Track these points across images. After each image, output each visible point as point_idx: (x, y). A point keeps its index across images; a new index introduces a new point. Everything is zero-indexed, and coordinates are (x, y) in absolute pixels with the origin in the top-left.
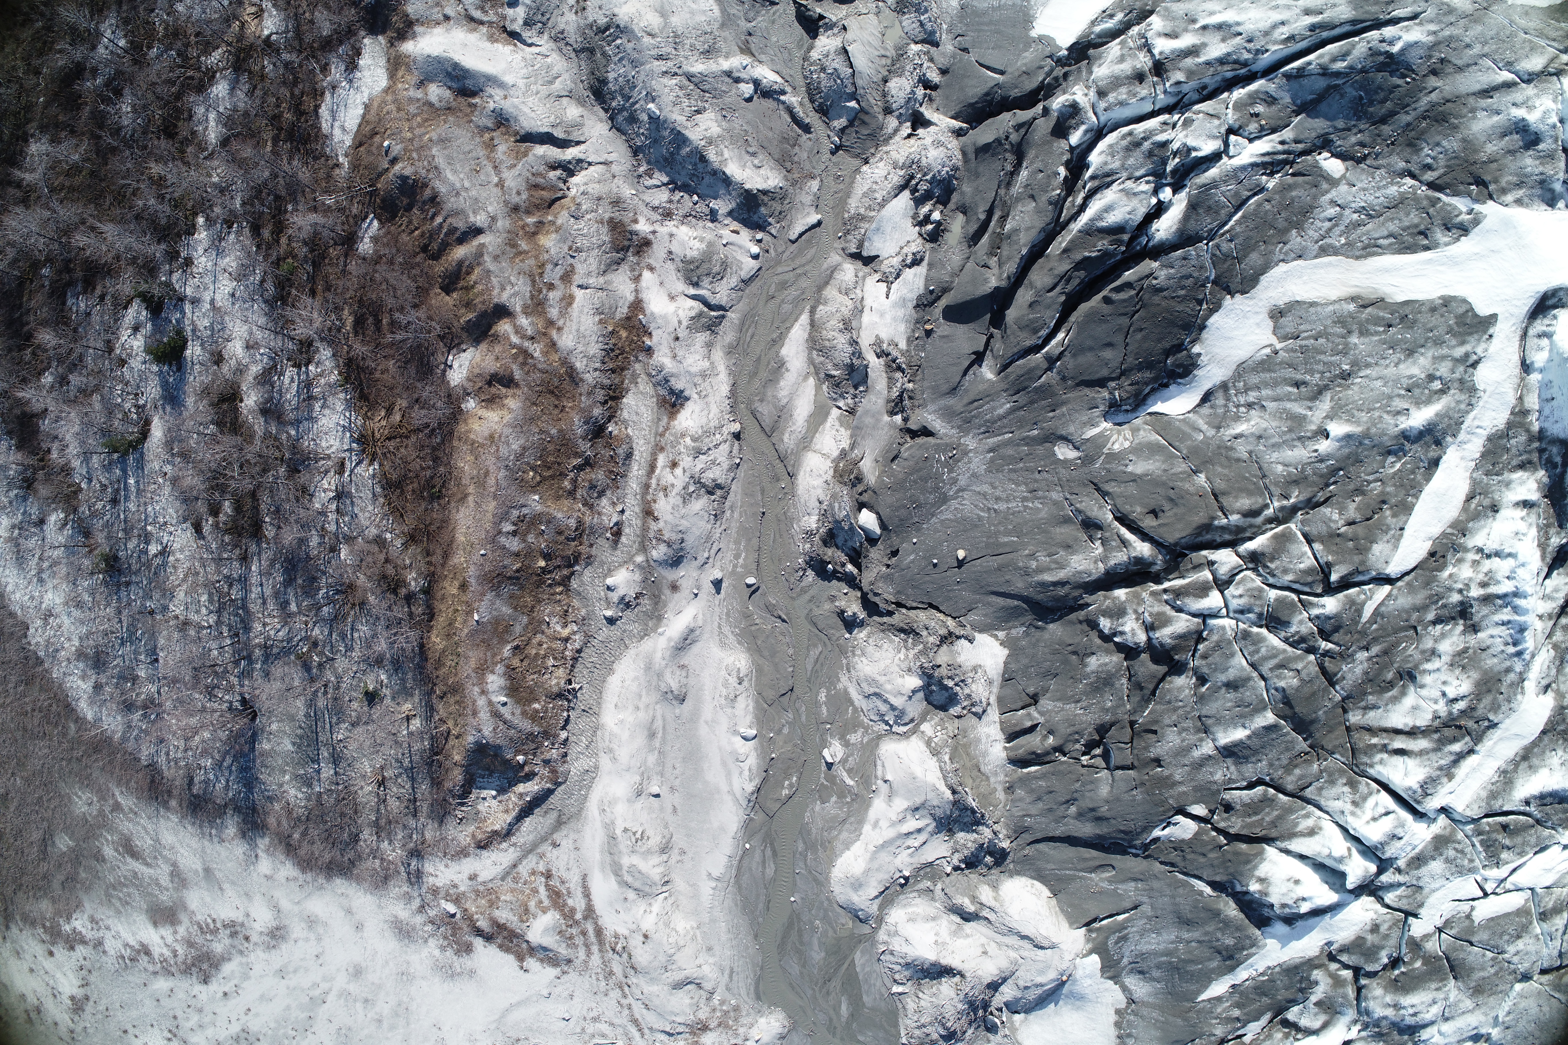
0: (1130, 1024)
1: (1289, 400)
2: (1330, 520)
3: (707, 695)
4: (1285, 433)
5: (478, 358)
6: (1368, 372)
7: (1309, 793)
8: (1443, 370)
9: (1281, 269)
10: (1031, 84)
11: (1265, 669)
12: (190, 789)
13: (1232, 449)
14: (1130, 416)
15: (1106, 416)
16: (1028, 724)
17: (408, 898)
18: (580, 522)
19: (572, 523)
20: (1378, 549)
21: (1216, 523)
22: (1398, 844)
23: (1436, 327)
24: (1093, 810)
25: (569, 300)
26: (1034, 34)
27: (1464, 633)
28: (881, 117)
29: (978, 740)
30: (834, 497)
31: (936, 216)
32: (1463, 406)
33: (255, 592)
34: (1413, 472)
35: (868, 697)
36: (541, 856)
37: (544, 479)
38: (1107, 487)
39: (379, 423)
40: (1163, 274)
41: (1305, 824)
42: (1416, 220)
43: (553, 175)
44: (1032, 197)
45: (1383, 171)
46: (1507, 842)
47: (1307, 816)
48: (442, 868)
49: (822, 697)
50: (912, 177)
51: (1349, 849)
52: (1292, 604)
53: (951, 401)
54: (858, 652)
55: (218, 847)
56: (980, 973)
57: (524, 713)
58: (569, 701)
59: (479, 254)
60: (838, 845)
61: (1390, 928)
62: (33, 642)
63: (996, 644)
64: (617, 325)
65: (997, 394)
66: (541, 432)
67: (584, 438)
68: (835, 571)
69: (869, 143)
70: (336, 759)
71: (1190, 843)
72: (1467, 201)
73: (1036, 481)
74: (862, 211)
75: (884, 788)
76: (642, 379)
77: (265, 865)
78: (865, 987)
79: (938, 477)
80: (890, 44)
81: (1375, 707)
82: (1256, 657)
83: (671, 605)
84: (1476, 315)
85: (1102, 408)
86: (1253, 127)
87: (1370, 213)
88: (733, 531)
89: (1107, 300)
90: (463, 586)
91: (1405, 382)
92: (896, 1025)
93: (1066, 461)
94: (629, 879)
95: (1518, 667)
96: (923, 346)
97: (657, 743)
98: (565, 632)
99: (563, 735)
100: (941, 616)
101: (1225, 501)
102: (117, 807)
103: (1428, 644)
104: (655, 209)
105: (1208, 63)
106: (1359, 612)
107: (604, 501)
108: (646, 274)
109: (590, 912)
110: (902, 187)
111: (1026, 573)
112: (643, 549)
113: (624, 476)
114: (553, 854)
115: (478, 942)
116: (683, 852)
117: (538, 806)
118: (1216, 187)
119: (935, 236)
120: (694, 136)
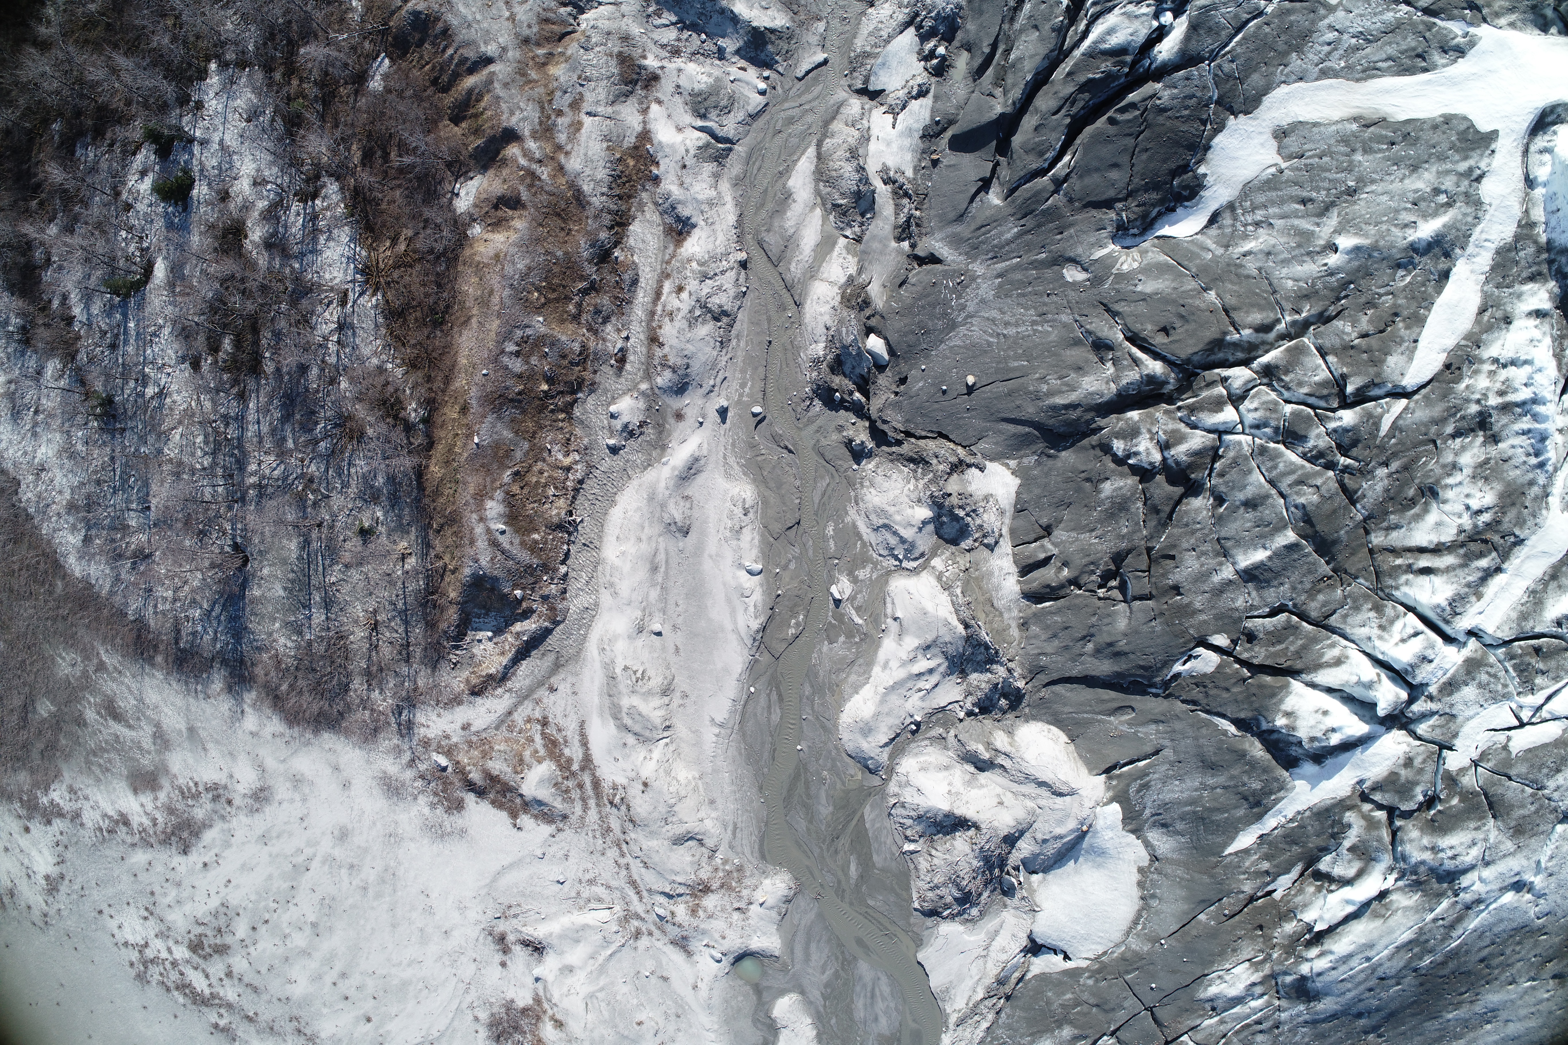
0: (1154, 883)
1: (1297, 217)
2: (1343, 332)
3: (711, 528)
4: (1293, 248)
5: (485, 184)
6: (1374, 187)
7: (1333, 621)
8: (1448, 183)
9: (1282, 91)
11: (1284, 486)
12: (177, 643)
13: (1241, 266)
14: (1138, 239)
15: (1114, 238)
16: (1042, 556)
17: (398, 751)
18: (584, 347)
19: (576, 347)
20: (1393, 361)
21: (1228, 338)
22: (1429, 667)
24: (1110, 644)
25: (577, 126)
27: (1484, 444)
29: (991, 574)
30: (841, 322)
31: (941, 50)
32: (1470, 219)
33: (252, 429)
34: (1424, 285)
35: (876, 530)
36: (538, 702)
37: (548, 301)
38: (1117, 307)
39: (385, 253)
40: (1166, 94)
41: (1330, 655)
42: (1413, 45)
43: (563, 9)
44: (1036, 27)
46: (1541, 666)
47: (1333, 645)
48: (434, 718)
49: (830, 530)
50: (917, 14)
51: (1378, 675)
52: (1309, 416)
53: (958, 228)
54: (867, 483)
55: (203, 704)
56: (996, 824)
57: (523, 543)
58: (570, 534)
59: (490, 82)
60: (846, 688)
61: (1424, 761)
62: (24, 499)
63: (1008, 473)
64: (624, 153)
65: (1005, 219)
66: (547, 253)
67: (590, 262)
68: (843, 400)
70: (328, 604)
71: (1211, 677)
72: (1462, 24)
73: (1045, 304)
74: (868, 49)
75: (893, 626)
76: (649, 208)
77: (251, 721)
78: (875, 845)
79: (946, 303)
81: (1397, 527)
82: (1274, 473)
83: (675, 435)
84: (1477, 132)
85: (1109, 229)
87: (1367, 38)
88: (739, 360)
89: (1112, 121)
90: (464, 410)
91: (1411, 196)
92: (908, 888)
93: (1074, 284)
94: (628, 721)
95: (1542, 480)
96: (930, 176)
97: (659, 578)
98: (567, 461)
99: (563, 569)
100: (952, 445)
101: (1236, 316)
102: (101, 667)
103: (1449, 458)
104: (663, 46)
106: (1377, 425)
107: (609, 328)
108: (654, 107)
109: (587, 762)
110: (907, 24)
111: (1037, 397)
112: (648, 376)
113: (629, 302)
114: (549, 699)
115: (470, 798)
116: (685, 696)
117: (535, 647)
118: (1216, 9)
119: (940, 70)
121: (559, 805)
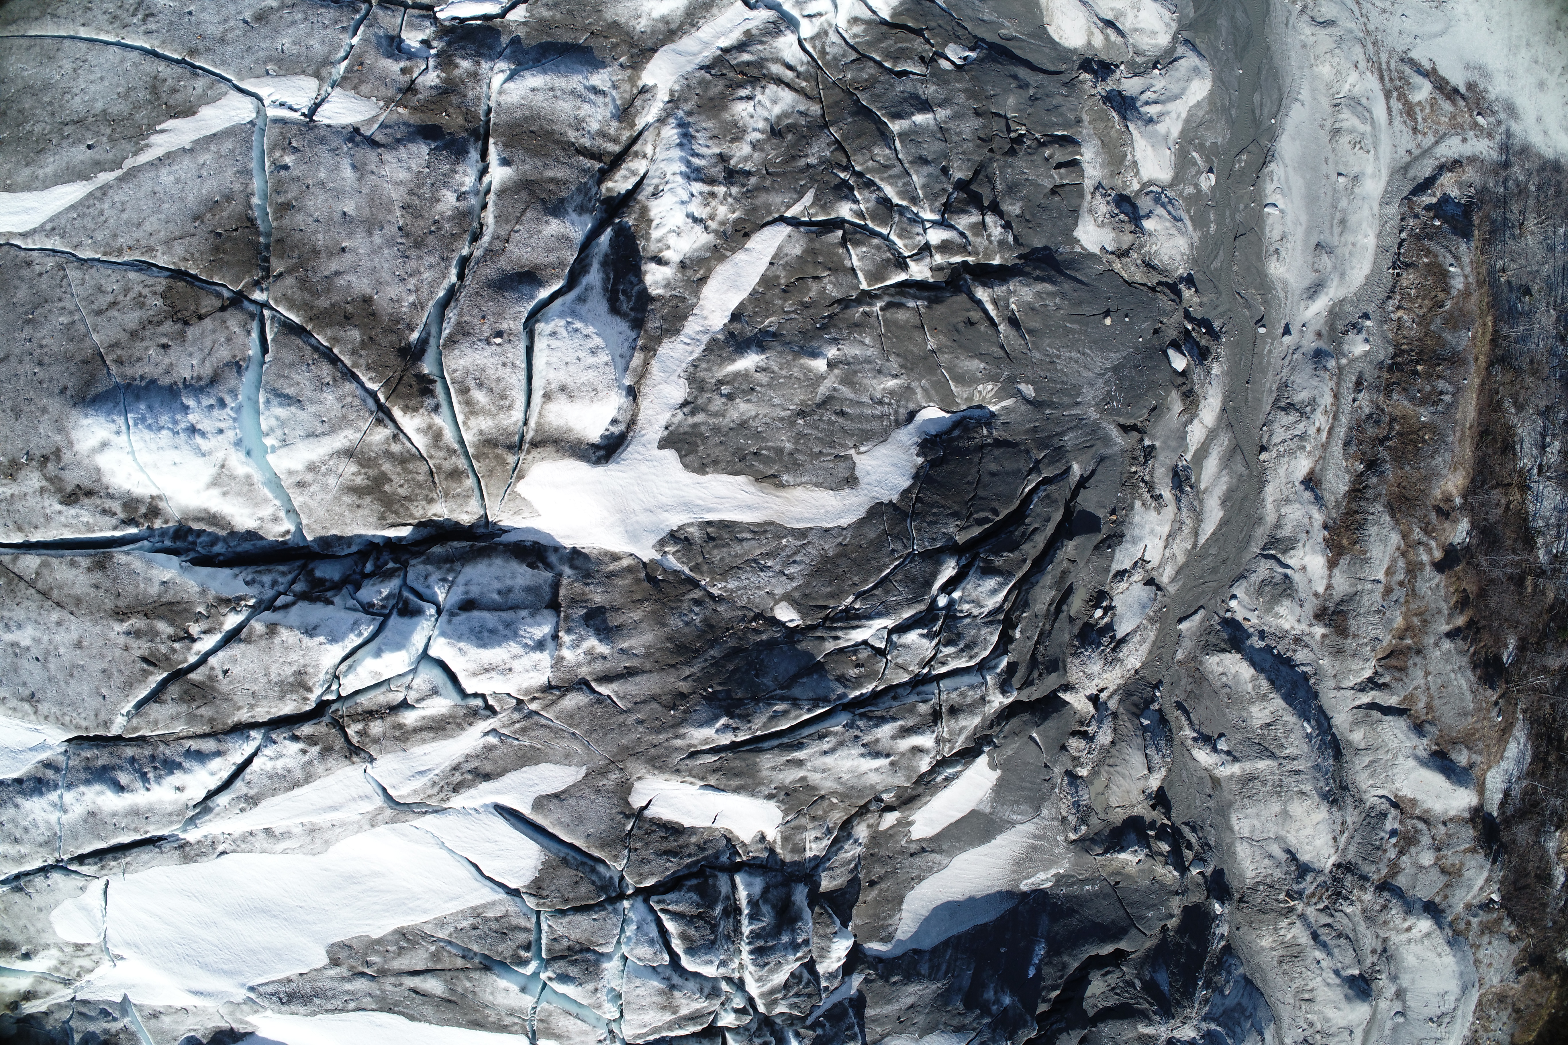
1: (851, 400)
2: (834, 285)
3: (1299, 245)
4: (859, 372)
5: (1453, 535)
6: (782, 414)
7: (853, 55)
8: (718, 403)
9: (845, 521)
10: (1015, 722)
11: (898, 168)
13: (902, 366)
14: (969, 413)
15: (993, 416)
16: (1062, 171)
17: (1508, 134)
18: (1389, 396)
19: (1395, 396)
20: (796, 250)
21: (925, 304)
23: (717, 445)
24: (1019, 88)
25: (1389, 572)
26: (999, 772)
27: (731, 157)
28: (1121, 710)
29: (1102, 166)
30: (1203, 386)
31: (1099, 613)
32: (704, 365)
34: (755, 313)
35: (1181, 220)
37: (1416, 432)
38: (1000, 354)
39: (1514, 499)
41: (858, 29)
42: (716, 552)
43: (1387, 679)
44: (1036, 615)
45: (739, 604)
47: (855, 36)
48: (1484, 152)
49: (1213, 228)
50: (1114, 650)
52: (874, 218)
53: (1104, 451)
54: (1186, 257)
57: (1436, 256)
58: (1399, 260)
59: (1451, 616)
60: (1206, 107)
63: (1083, 242)
64: (1351, 549)
65: (1072, 450)
66: (1418, 469)
67: (1384, 461)
68: (1200, 326)
69: (1132, 688)
71: (949, 40)
72: (666, 564)
73: (1049, 371)
74: (1149, 627)
75: (1171, 144)
76: (1331, 503)
79: (1119, 388)
80: (1104, 777)
81: (801, 113)
82: (905, 181)
83: (1322, 321)
84: (678, 451)
85: (998, 423)
86: (864, 654)
87: (756, 564)
88: (1271, 372)
89: (996, 512)
90: (1476, 360)
91: (753, 397)
93: (1027, 383)
94: (1367, 115)
95: (679, 113)
96: (1120, 501)
97: (1338, 215)
98: (1400, 313)
99: (1404, 235)
100: (1123, 273)
101: (916, 321)
103: (757, 155)
104: (1306, 646)
105: (894, 719)
106: (817, 198)
107: (1367, 410)
108: (1321, 590)
109: (1388, 95)
110: (1123, 641)
111: (1063, 295)
112: (1340, 368)
113: (1351, 429)
114: (1412, 146)
115: (1463, 89)
116: (1322, 126)
117: (1419, 185)
118: (907, 599)
119: (1100, 597)
120: (1277, 702)
121: (1407, 70)
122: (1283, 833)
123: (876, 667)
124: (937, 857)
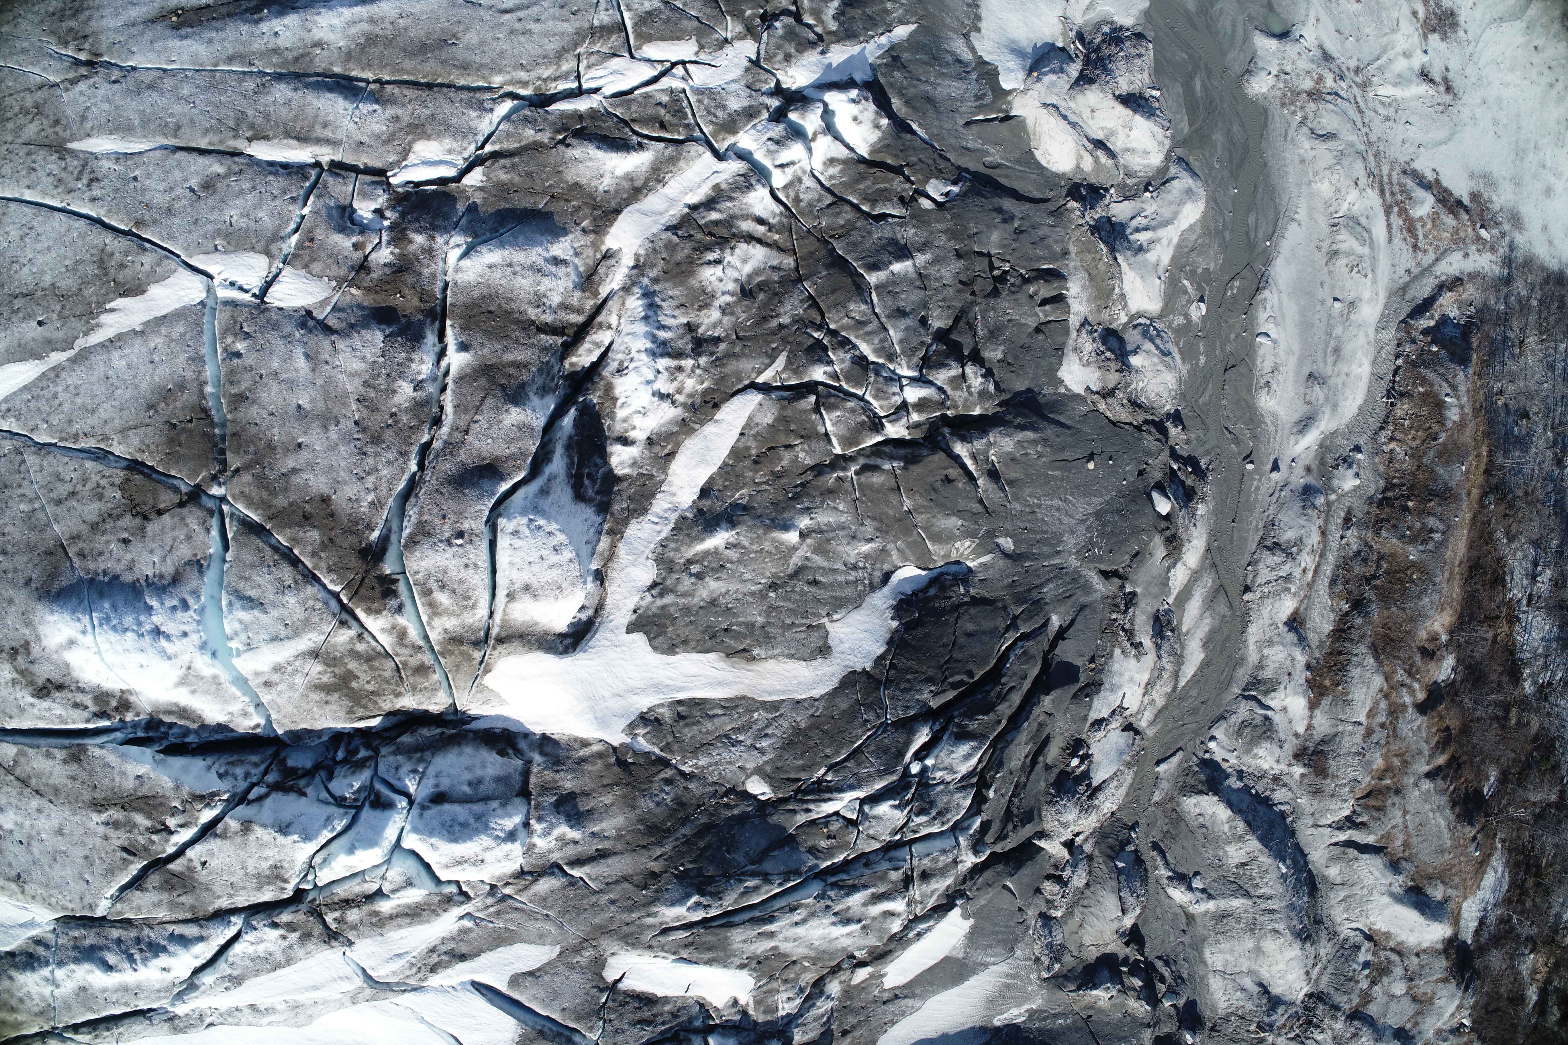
0: (968, 15)
1: (824, 569)
2: (807, 452)
3: (1291, 377)
4: (833, 539)
5: (1437, 674)
6: (754, 588)
7: (829, 199)
8: (687, 583)
9: (817, 692)
10: (988, 874)
11: (875, 324)
13: (877, 529)
14: (946, 570)
15: (971, 572)
16: (1047, 307)
17: (1511, 247)
18: (1377, 533)
19: (1384, 534)
20: (767, 419)
21: (901, 464)
22: (770, 135)
24: (1003, 222)
25: (1371, 714)
26: (972, 921)
27: (698, 326)
28: (1097, 853)
29: (1088, 300)
30: (1187, 529)
31: (1075, 762)
32: (672, 545)
34: (725, 487)
35: (1170, 354)
36: (1419, 264)
37: (1403, 571)
38: (978, 508)
39: (1502, 631)
41: (834, 170)
42: (686, 730)
43: (1365, 818)
44: (1010, 773)
45: (711, 780)
46: (662, 112)
47: (831, 177)
49: (1202, 360)
50: (1090, 797)
51: (813, 140)
52: (848, 380)
53: (1084, 599)
54: (1173, 393)
56: (1101, 95)
57: (1432, 385)
58: (1393, 389)
59: (1432, 756)
60: (1199, 231)
61: (775, 55)
63: (1067, 382)
64: (1333, 691)
65: (1051, 602)
66: (1404, 609)
67: (1370, 601)
68: (1186, 465)
69: (1108, 830)
71: (931, 175)
72: (636, 747)
73: (1029, 521)
74: (1126, 772)
75: (1161, 273)
76: (1315, 644)
78: (1181, 100)
79: (1101, 534)
80: (1077, 918)
81: (773, 268)
82: (882, 337)
83: (1312, 455)
84: (646, 634)
85: (976, 580)
86: (835, 826)
87: (727, 740)
88: (1258, 509)
89: (971, 674)
90: (1468, 494)
91: (724, 575)
92: (1156, 60)
93: (1006, 536)
94: (1365, 235)
95: (644, 282)
96: (1099, 650)
97: (1332, 343)
98: (1392, 445)
99: (1399, 362)
100: (1108, 413)
101: (892, 483)
103: (726, 320)
104: (1285, 785)
105: (865, 887)
106: (789, 362)
107: (1355, 547)
108: (1301, 730)
109: (1388, 211)
110: (1099, 788)
111: (1045, 441)
112: (1329, 504)
113: (1337, 567)
114: (1411, 265)
115: (1466, 201)
116: (1318, 248)
117: (1418, 306)
118: (879, 771)
119: (1077, 746)
120: (1254, 844)
121: (1410, 183)
122: (1256, 968)
123: (847, 839)
124: (910, 1002)
